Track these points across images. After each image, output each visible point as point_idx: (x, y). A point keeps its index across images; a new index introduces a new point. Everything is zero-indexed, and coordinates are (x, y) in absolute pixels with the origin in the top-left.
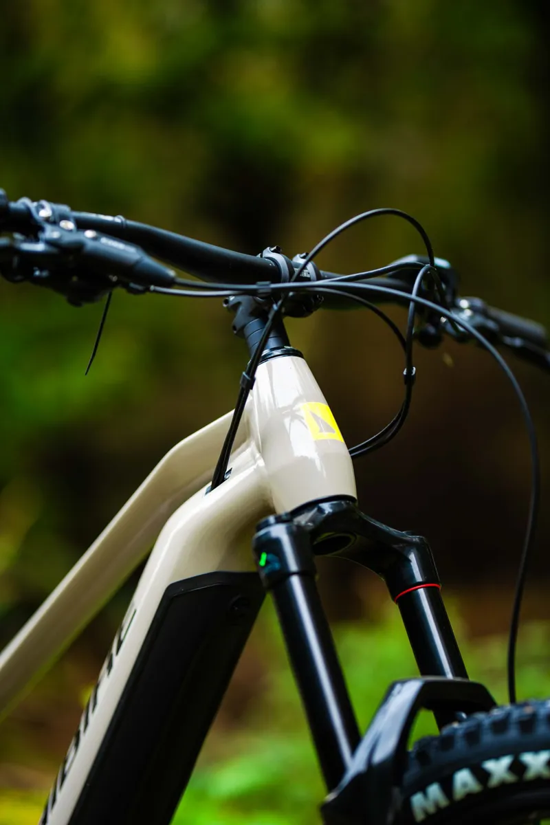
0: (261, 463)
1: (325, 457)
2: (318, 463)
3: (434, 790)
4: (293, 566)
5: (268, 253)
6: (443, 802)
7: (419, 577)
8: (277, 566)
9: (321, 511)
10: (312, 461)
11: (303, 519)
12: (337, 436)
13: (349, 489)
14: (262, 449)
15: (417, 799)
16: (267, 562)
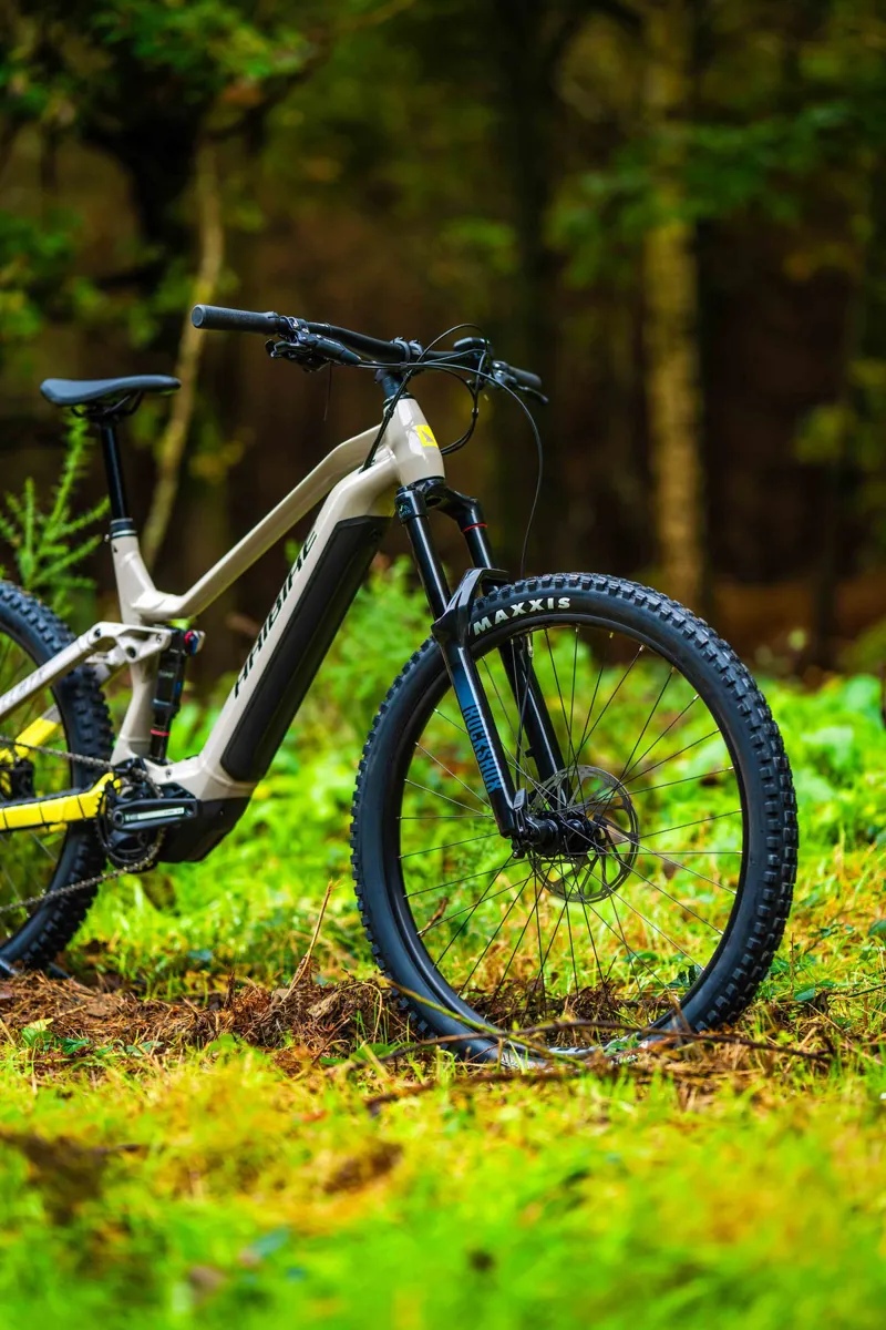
0: (394, 457)
1: (429, 456)
2: (425, 457)
3: (485, 620)
4: (417, 513)
5: (398, 341)
6: (489, 625)
7: (475, 521)
8: (409, 511)
9: (428, 484)
10: (421, 457)
11: (420, 488)
12: (436, 445)
13: (441, 473)
14: (394, 449)
15: (477, 625)
16: (404, 510)
